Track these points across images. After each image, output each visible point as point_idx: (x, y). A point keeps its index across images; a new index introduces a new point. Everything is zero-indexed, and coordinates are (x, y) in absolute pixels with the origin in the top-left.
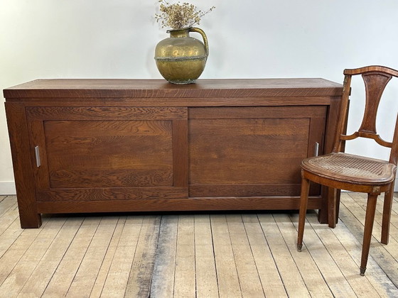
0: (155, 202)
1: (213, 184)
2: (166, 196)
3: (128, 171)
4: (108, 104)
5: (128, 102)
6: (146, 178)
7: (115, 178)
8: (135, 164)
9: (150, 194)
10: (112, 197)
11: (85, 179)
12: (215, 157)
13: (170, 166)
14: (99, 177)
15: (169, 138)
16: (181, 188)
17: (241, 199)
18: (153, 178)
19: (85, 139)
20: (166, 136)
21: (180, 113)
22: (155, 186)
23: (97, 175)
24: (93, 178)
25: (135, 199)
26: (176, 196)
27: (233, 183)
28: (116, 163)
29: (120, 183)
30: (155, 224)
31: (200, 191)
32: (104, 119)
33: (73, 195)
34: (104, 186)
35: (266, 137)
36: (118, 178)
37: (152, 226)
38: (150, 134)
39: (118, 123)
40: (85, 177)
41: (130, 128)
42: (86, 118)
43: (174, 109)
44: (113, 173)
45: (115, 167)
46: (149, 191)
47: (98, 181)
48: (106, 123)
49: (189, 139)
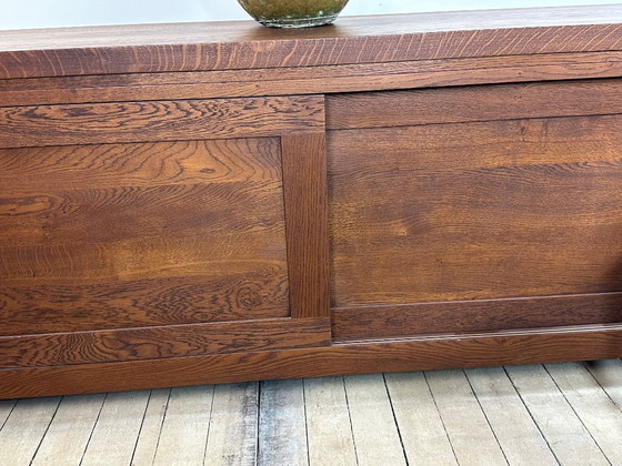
0: (242, 360)
1: (396, 302)
2: (270, 342)
3: (160, 281)
4: (85, 93)
5: (145, 86)
6: (215, 300)
7: (127, 303)
8: (182, 263)
9: (229, 339)
10: (124, 354)
11: (43, 312)
12: (403, 231)
13: (279, 263)
14: (82, 303)
15: (274, 187)
16: (310, 320)
17: (475, 341)
18: (232, 297)
19: (29, 201)
20: (265, 183)
21: (304, 115)
22: (240, 317)
23: (74, 298)
24: (67, 307)
25: (187, 354)
26: (298, 342)
27: (451, 298)
28: (126, 264)
29: (141, 315)
30: (245, 412)
31: (361, 322)
32: (76, 140)
33: (15, 352)
34: (97, 327)
35: (548, 170)
36: (135, 303)
37: (237, 417)
38: (219, 178)
39: (119, 150)
40: (43, 305)
41: (158, 164)
42: (21, 140)
43: (286, 104)
44: (122, 289)
45: (125, 274)
46: (224, 331)
47: (79, 314)
48: (86, 151)
49: (330, 187)
